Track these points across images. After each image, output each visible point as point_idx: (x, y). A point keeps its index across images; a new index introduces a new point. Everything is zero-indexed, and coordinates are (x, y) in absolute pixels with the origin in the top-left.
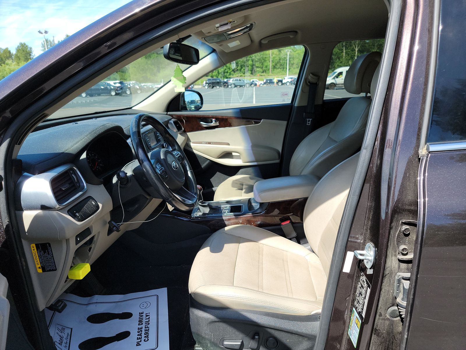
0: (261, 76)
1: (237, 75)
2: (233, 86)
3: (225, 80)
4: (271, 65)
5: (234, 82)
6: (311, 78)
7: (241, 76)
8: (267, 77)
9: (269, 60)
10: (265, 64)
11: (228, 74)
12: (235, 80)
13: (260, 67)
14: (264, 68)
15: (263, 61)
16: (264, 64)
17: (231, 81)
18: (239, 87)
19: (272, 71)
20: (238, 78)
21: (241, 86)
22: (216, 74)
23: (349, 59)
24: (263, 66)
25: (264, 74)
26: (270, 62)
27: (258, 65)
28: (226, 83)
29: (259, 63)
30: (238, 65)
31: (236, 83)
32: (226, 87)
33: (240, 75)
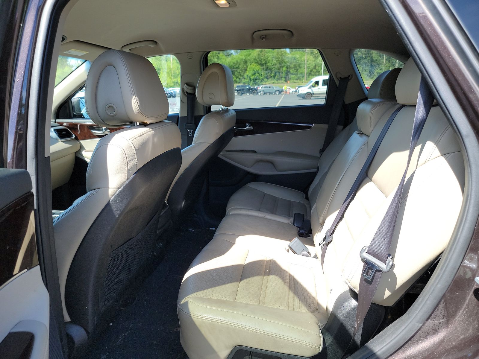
0: (295, 83)
1: (270, 82)
2: (262, 93)
3: (256, 87)
4: (306, 71)
5: (263, 89)
6: (186, 88)
7: (273, 83)
8: (300, 84)
9: (304, 67)
10: (300, 71)
11: (260, 81)
12: (265, 87)
13: (294, 74)
14: (298, 76)
15: (298, 67)
16: (298, 70)
17: (260, 88)
18: (268, 94)
19: (306, 78)
20: (268, 86)
21: (270, 93)
22: (247, 81)
23: (390, 67)
24: (297, 73)
25: (298, 81)
26: (305, 68)
27: (293, 72)
28: (256, 90)
29: (293, 69)
30: (272, 72)
31: (265, 90)
32: (255, 94)
33: (273, 81)
